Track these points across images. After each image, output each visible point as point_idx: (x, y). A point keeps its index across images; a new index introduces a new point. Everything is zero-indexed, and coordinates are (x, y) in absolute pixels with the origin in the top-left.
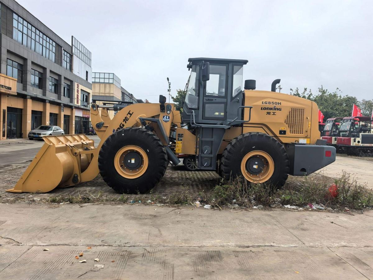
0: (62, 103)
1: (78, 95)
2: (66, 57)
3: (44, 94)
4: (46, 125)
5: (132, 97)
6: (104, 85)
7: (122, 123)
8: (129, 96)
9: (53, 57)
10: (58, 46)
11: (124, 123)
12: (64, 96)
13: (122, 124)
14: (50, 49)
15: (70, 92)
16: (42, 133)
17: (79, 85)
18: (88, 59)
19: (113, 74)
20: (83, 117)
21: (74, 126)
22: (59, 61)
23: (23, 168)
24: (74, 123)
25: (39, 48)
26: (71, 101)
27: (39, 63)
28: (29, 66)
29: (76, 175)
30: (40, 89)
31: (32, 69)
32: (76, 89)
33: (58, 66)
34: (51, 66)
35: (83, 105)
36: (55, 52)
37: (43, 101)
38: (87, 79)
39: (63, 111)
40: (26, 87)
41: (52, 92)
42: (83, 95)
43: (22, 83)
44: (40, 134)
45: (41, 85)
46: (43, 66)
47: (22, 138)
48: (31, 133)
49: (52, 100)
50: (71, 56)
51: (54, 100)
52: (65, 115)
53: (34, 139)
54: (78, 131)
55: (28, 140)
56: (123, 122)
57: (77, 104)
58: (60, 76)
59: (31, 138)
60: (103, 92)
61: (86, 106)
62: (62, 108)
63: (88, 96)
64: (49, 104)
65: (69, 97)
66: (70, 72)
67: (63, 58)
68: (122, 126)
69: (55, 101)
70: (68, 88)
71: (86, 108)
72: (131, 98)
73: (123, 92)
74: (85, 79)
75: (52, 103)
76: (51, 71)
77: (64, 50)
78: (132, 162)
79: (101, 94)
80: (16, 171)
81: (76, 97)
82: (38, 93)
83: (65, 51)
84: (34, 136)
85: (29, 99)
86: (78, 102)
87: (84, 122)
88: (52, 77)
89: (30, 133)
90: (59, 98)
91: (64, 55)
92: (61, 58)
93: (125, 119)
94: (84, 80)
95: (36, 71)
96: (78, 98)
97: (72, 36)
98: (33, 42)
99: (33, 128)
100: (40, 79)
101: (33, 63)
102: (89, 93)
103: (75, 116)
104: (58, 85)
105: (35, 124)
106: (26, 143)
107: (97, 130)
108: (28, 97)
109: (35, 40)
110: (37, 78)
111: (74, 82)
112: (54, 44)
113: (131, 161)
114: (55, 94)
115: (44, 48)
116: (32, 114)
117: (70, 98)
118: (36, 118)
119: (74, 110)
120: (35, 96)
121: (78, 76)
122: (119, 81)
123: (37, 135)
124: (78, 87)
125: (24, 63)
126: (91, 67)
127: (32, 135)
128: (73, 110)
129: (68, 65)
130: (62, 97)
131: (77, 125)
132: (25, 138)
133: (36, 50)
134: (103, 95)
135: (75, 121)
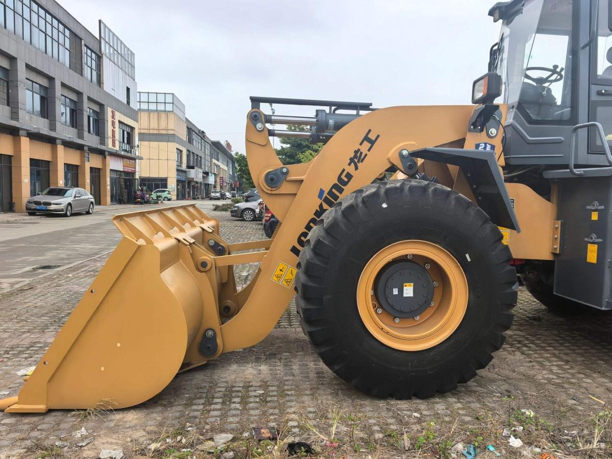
0: (86, 146)
1: (113, 132)
2: (89, 59)
3: (53, 127)
4: (59, 185)
5: (204, 137)
6: (156, 114)
7: (344, 170)
8: (200, 134)
9: (65, 57)
10: (76, 38)
11: (351, 169)
12: (89, 132)
13: (345, 173)
14: (60, 42)
15: (100, 125)
16: (52, 202)
17: (116, 112)
18: (130, 65)
19: (173, 94)
20: (124, 172)
21: (109, 187)
22: (77, 65)
23: (30, 291)
24: (108, 183)
25: (39, 40)
26: (103, 142)
27: (39, 68)
28: (22, 73)
29: (210, 333)
30: (45, 118)
31: (27, 79)
32: (110, 119)
33: (77, 75)
34: (63, 74)
35: (123, 150)
36: (69, 48)
37: (51, 141)
38: (128, 103)
39: (89, 161)
40: (17, 113)
41: (66, 125)
42: (123, 131)
43: (8, 105)
44: (50, 204)
45: (47, 109)
46: (48, 74)
47: (14, 212)
48: (32, 203)
49: (68, 139)
50: (99, 58)
51: (71, 140)
52: (91, 168)
53: (37, 213)
54: (116, 198)
55: (26, 215)
56: (349, 164)
57: (113, 148)
58: (79, 94)
59: (32, 213)
60: (156, 127)
61: (128, 152)
62: (86, 155)
63: (131, 133)
64: (63, 146)
65: (98, 134)
66: (98, 87)
67: (84, 60)
68: (346, 180)
69: (72, 142)
70: (95, 117)
71: (129, 155)
72: (201, 138)
73: (189, 127)
74: (126, 103)
75: (68, 144)
76: (63, 85)
77: (85, 45)
78: (405, 295)
79: (151, 132)
80: (13, 302)
81: (110, 134)
82: (41, 125)
83: (88, 47)
84: (38, 207)
85: (25, 136)
86: (114, 145)
87: (125, 180)
88: (66, 97)
89: (29, 202)
90: (80, 136)
91: (85, 55)
92: (82, 59)
93: (355, 156)
94: (124, 103)
95: (34, 83)
96: (113, 136)
97: (100, 21)
98: (27, 25)
99: (33, 193)
100: (43, 99)
101: (28, 67)
102: (132, 128)
103: (111, 170)
104: (78, 111)
105: (37, 184)
106: (23, 221)
107: (270, 192)
108: (21, 132)
109: (30, 22)
110: (37, 98)
111: (105, 106)
112: (67, 33)
113: (401, 291)
114: (72, 128)
115: (49, 40)
116: (31, 165)
117: (100, 137)
118: (38, 173)
119: (108, 158)
120: (36, 131)
121: (113, 95)
122: (182, 108)
123: (43, 207)
124: (113, 117)
125: (11, 65)
126: (134, 80)
127: (34, 206)
128: (105, 158)
129: (94, 73)
130: (86, 133)
131: (113, 187)
132: (21, 212)
133: (32, 42)
134: (155, 132)
135: (111, 178)
